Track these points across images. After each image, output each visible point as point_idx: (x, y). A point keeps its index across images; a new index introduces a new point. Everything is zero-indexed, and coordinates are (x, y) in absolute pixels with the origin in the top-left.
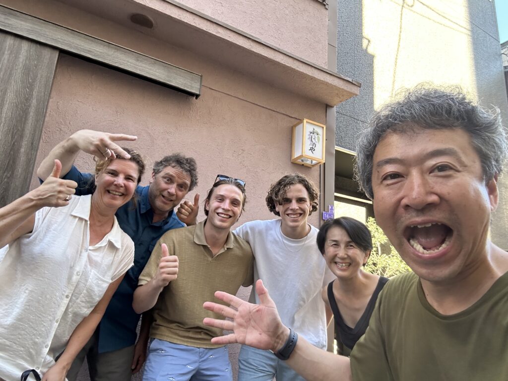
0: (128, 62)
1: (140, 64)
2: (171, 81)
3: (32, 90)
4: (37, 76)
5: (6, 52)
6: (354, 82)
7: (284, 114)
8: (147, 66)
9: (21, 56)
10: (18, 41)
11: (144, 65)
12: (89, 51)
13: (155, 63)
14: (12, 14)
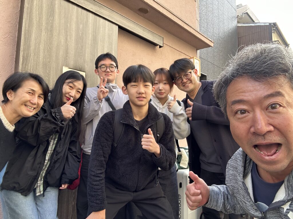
0: (141, 31)
1: (144, 32)
2: (154, 41)
3: (112, 46)
4: (113, 39)
5: (101, 27)
6: (212, 41)
7: (184, 54)
8: (147, 34)
9: (106, 29)
10: (104, 20)
11: (146, 33)
12: (129, 26)
13: (149, 32)
14: (101, 7)
